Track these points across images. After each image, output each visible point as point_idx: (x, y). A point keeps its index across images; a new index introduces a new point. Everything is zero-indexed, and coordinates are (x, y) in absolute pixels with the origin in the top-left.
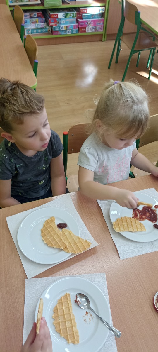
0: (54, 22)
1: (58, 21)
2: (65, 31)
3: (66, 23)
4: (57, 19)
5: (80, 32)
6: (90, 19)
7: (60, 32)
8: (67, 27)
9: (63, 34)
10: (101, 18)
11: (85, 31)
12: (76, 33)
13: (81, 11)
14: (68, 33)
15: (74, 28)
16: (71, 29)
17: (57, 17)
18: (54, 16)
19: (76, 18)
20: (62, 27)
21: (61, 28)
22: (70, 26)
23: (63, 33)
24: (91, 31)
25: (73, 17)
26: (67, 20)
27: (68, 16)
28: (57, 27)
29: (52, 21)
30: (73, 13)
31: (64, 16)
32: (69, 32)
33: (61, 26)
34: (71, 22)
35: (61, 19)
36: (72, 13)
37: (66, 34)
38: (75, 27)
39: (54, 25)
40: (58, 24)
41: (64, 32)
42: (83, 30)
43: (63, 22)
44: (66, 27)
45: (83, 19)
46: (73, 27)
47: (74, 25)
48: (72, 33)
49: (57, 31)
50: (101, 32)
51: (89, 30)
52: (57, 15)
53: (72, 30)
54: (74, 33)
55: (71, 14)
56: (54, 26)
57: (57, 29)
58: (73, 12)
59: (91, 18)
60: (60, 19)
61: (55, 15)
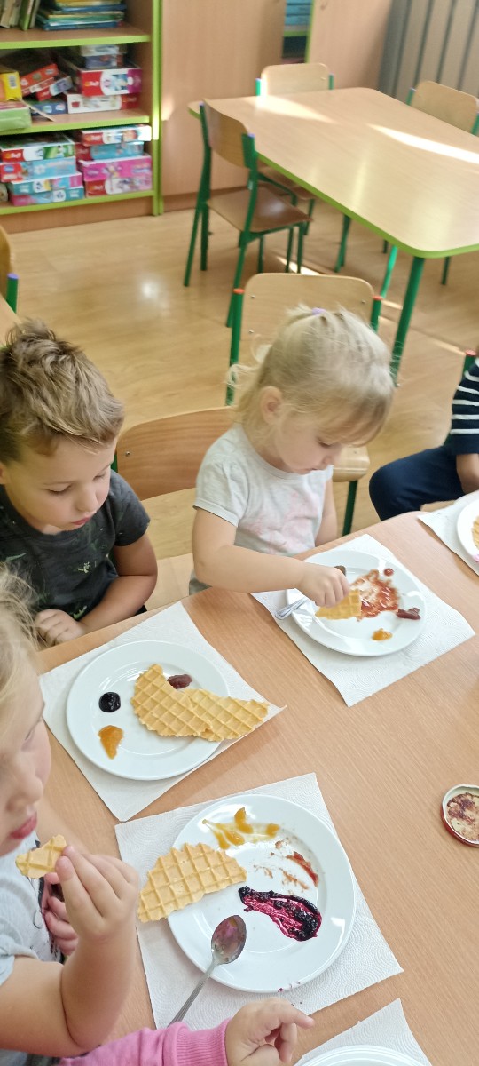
0: (15, 172)
1: (24, 169)
2: (48, 193)
3: (48, 172)
4: (22, 164)
5: (90, 194)
6: (112, 158)
7: (34, 199)
8: (51, 182)
9: (43, 203)
10: (144, 155)
11: (103, 192)
12: (80, 198)
13: (88, 139)
14: (57, 200)
15: (73, 185)
16: (64, 187)
17: (22, 159)
18: (13, 156)
19: (74, 157)
20: (38, 184)
21: (35, 186)
22: (60, 179)
23: (43, 200)
24: (119, 191)
25: (66, 155)
26: (51, 164)
27: (53, 154)
28: (25, 184)
29: (7, 169)
30: (65, 146)
31: (42, 153)
32: (58, 196)
33: (36, 181)
34: (63, 170)
35: (34, 163)
36: (61, 144)
37: (52, 202)
38: (75, 182)
39: (13, 180)
40: (24, 177)
41: (45, 195)
42: (96, 188)
43: (40, 169)
44: (48, 184)
45: (92, 160)
46: (69, 183)
47: (72, 178)
48: (68, 199)
49: (24, 196)
50: (147, 190)
51: (114, 187)
52: (21, 151)
53: (67, 192)
54: (75, 199)
55: (59, 147)
56: (14, 183)
57: (25, 190)
58: (65, 144)
59: (115, 157)
60: (31, 163)
61: (16, 152)
